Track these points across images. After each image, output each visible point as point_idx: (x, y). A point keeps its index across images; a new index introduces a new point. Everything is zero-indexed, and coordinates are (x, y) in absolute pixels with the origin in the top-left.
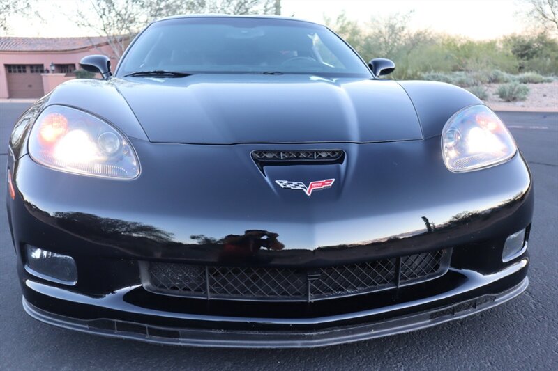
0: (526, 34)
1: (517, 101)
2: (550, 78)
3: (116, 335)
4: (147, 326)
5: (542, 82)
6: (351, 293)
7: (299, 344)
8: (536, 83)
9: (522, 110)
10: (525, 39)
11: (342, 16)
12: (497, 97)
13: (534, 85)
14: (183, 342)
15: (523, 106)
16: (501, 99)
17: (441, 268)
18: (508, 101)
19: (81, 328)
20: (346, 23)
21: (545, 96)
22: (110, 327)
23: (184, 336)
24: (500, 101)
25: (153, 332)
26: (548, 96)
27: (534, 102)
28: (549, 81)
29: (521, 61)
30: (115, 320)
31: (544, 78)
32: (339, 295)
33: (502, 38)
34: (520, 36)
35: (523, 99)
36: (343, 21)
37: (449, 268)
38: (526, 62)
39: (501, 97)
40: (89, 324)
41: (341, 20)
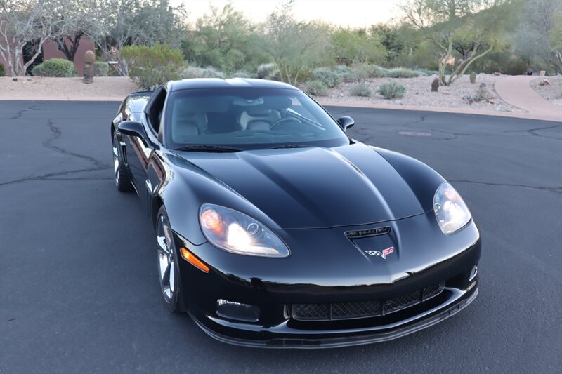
0: (391, 24)
1: (396, 98)
2: (417, 72)
3: (285, 347)
4: (303, 340)
5: (412, 76)
6: (401, 308)
7: (381, 340)
8: (406, 77)
9: (401, 108)
10: (390, 28)
11: (229, 6)
12: (378, 94)
13: (405, 79)
14: (323, 346)
15: (402, 104)
16: (382, 96)
17: (440, 288)
18: (388, 98)
19: (263, 346)
20: (232, 13)
21: (417, 93)
22: (280, 343)
23: (324, 343)
24: (381, 98)
25: (306, 343)
26: (419, 93)
27: (410, 100)
28: (417, 76)
29: (390, 52)
30: (284, 339)
31: (412, 72)
32: (396, 310)
33: (371, 27)
34: (385, 26)
35: (401, 97)
36: (229, 11)
37: (445, 288)
38: (394, 53)
39: (382, 94)
40: (266, 343)
41: (227, 10)
